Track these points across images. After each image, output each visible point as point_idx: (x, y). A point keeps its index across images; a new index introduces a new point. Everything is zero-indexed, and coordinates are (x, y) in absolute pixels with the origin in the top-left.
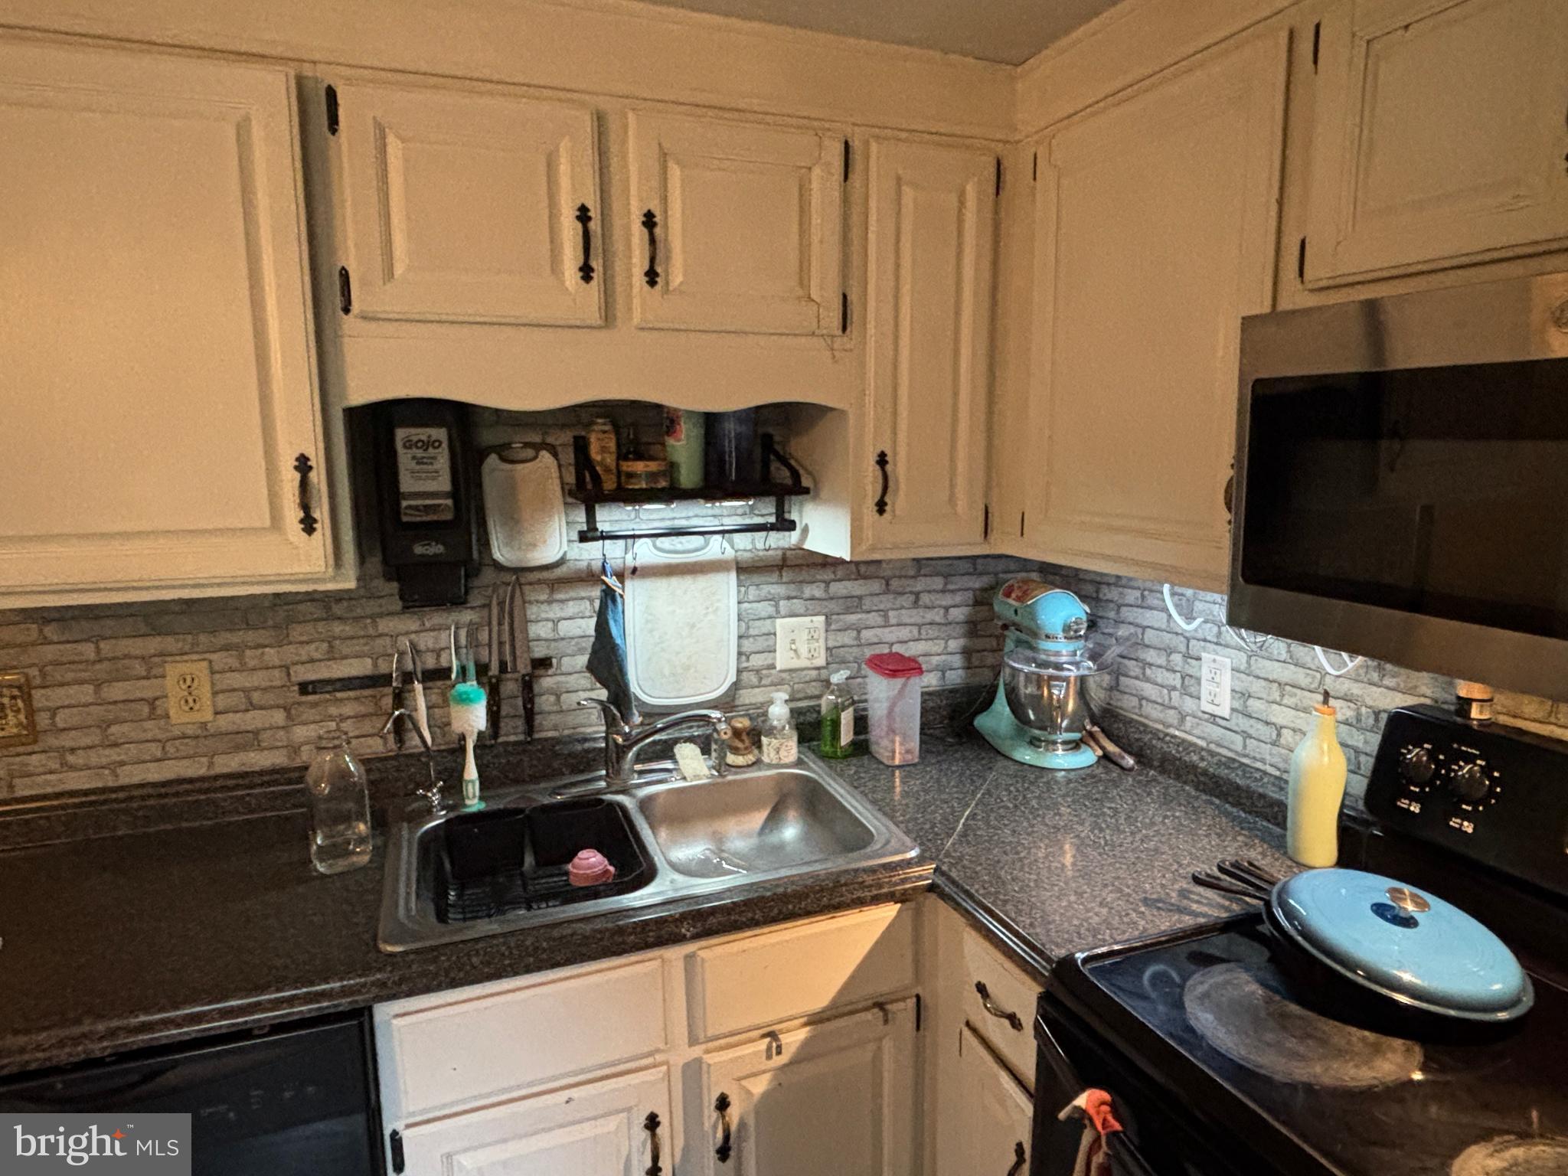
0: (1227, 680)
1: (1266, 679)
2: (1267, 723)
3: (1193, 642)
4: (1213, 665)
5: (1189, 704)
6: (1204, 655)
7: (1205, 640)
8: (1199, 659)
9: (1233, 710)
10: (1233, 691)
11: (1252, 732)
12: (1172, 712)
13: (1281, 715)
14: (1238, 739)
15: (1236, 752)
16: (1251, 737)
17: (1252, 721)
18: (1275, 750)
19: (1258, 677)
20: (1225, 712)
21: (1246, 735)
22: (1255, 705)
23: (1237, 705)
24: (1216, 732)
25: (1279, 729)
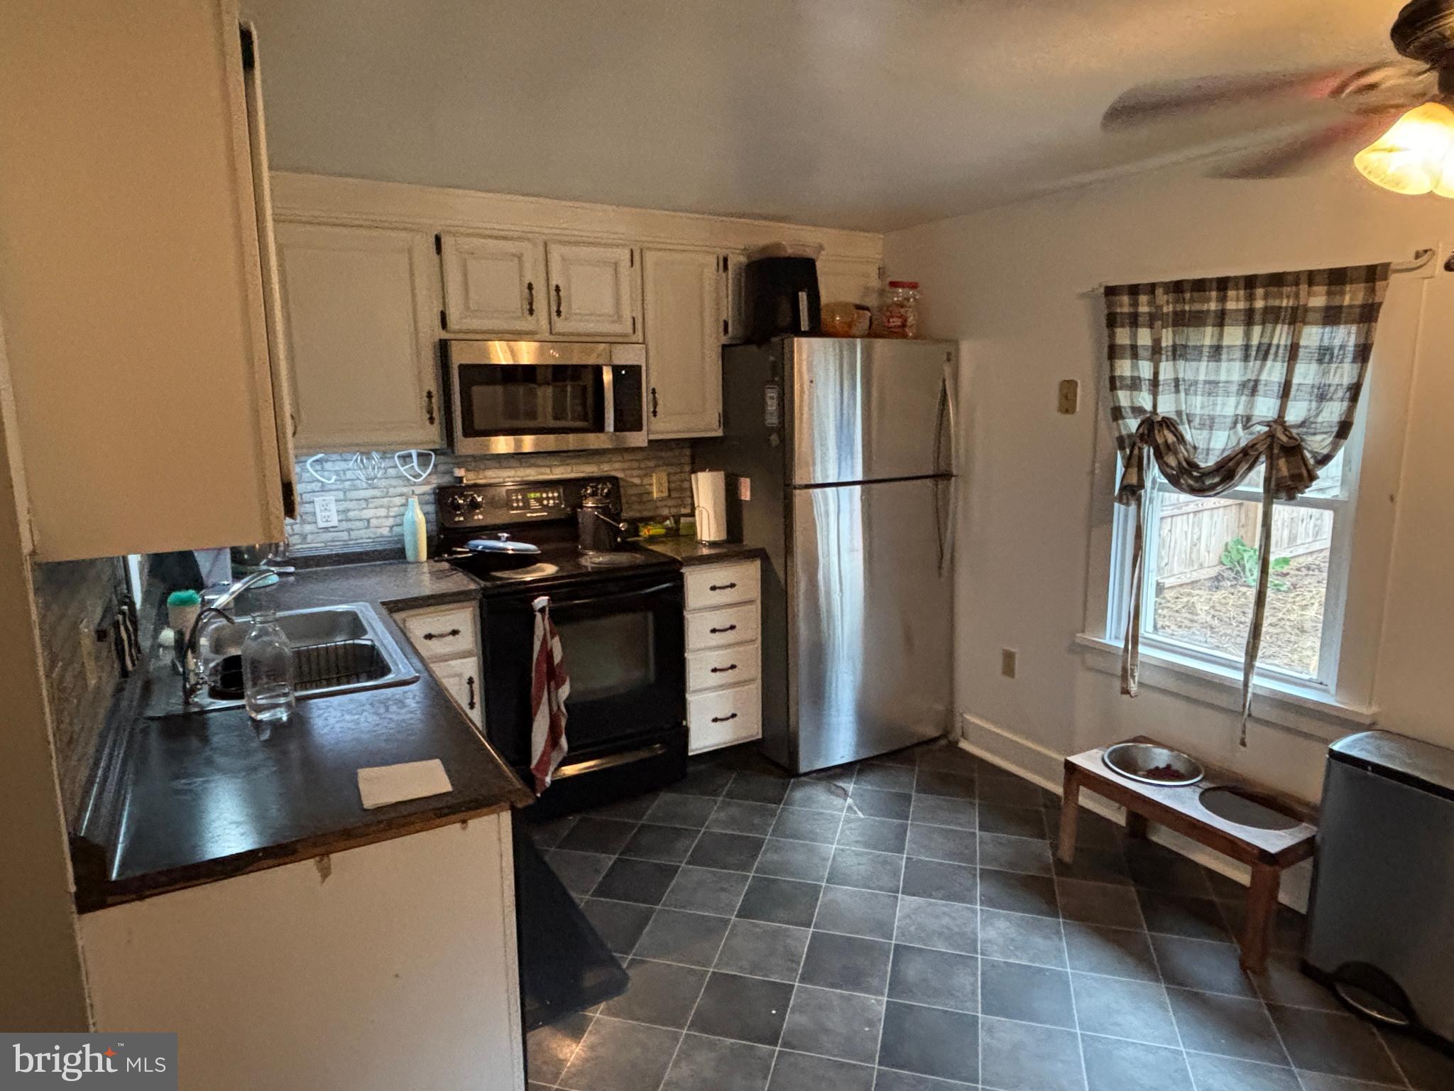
0: (333, 507)
1: (356, 500)
2: (361, 520)
3: (304, 496)
4: (324, 503)
5: (308, 528)
6: (316, 499)
7: (314, 492)
8: (313, 502)
9: (340, 521)
10: (338, 511)
11: (353, 527)
12: (296, 537)
13: (367, 514)
14: (346, 534)
15: (344, 541)
16: (352, 530)
17: (353, 522)
18: (368, 531)
19: (352, 500)
20: (335, 523)
21: (349, 530)
22: (351, 514)
23: (340, 518)
24: (329, 536)
25: (368, 521)
